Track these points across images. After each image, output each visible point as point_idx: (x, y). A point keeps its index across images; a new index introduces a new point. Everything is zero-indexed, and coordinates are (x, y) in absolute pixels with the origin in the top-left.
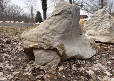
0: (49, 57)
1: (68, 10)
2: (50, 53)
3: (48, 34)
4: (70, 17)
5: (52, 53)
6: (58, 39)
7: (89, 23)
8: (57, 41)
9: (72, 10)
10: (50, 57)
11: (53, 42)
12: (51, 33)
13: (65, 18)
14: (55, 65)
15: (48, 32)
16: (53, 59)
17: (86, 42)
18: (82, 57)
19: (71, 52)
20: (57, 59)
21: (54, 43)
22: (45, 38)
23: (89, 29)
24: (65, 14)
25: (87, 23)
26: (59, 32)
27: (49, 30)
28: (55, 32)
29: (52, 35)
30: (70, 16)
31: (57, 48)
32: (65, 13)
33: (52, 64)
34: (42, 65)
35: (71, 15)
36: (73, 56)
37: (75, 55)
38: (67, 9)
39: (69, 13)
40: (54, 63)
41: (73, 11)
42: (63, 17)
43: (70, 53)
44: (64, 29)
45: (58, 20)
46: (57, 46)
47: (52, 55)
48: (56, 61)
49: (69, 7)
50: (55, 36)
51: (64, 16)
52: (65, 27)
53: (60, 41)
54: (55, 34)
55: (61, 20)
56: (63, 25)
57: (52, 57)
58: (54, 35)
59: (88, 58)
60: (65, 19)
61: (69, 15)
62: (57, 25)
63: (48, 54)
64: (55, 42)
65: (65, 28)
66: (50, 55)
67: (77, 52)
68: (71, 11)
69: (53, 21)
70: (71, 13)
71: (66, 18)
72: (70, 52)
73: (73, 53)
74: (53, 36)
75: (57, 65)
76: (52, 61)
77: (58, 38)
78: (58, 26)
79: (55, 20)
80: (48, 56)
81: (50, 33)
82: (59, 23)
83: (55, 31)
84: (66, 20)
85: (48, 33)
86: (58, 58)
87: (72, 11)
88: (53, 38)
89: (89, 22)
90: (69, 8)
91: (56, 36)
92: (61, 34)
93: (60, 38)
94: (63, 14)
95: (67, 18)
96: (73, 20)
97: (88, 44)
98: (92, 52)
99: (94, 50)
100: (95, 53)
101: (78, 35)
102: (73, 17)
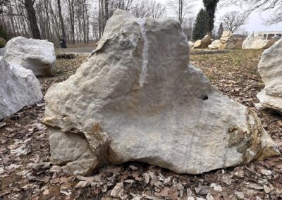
0: (71, 149)
1: (121, 39)
2: (73, 143)
3: (75, 99)
4: (129, 57)
5: (78, 143)
6: (94, 112)
7: (275, 57)
8: (93, 117)
9: (131, 38)
10: (73, 151)
11: (84, 117)
12: (81, 97)
13: (114, 60)
14: (80, 170)
15: (75, 93)
16: (79, 157)
17: (212, 122)
18: (170, 165)
19: (135, 147)
20: (86, 157)
21: (85, 119)
22: (69, 106)
23: (276, 76)
24: (115, 49)
25: (268, 56)
26: (100, 96)
27: (78, 89)
28: (90, 95)
29: (83, 101)
30: (129, 55)
31: (85, 133)
32: (114, 46)
33: (74, 166)
34: (58, 162)
35: (131, 52)
36: (138, 157)
37: (143, 156)
38: (118, 38)
39: (126, 46)
40: (79, 165)
41: (135, 40)
42: (111, 58)
43: (129, 150)
44: (111, 90)
45: (100, 64)
46: (86, 129)
47: (78, 147)
48: (83, 163)
49: (125, 31)
50: (89, 103)
51: (114, 56)
52: (113, 83)
53: (100, 116)
54: (90, 98)
55: (104, 65)
56: (109, 77)
57: (77, 152)
58: (88, 100)
59: (190, 173)
60: (115, 63)
61: (125, 53)
62: (97, 77)
63: (69, 142)
64: (87, 117)
65: (114, 85)
66: (74, 145)
67: (154, 148)
68: (129, 42)
69: (90, 68)
70: (131, 47)
71: (118, 59)
72: (128, 146)
73: (142, 150)
74: (84, 104)
75: (86, 171)
76: (76, 159)
77: (94, 109)
78: (98, 81)
79: (94, 63)
80: (70, 147)
81: (80, 95)
82: (100, 73)
83: (90, 92)
84: (118, 65)
85: (76, 96)
86: (89, 156)
87: (131, 40)
88: (85, 108)
89: (277, 52)
90: (123, 34)
91: (92, 105)
92: (104, 99)
93: (100, 111)
94: (111, 51)
95: (121, 61)
96: (145, 62)
97: (216, 129)
98: (220, 155)
99: (236, 151)
100: (233, 160)
101: (190, 98)
102: (144, 55)
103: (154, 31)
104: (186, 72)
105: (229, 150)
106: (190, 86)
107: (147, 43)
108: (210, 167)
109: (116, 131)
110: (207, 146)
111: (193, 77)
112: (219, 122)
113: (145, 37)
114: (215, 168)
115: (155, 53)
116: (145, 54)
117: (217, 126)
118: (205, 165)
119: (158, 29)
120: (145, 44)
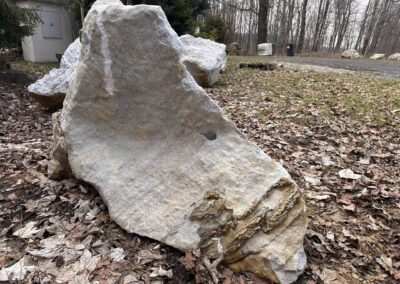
4: (88, 53)
17: (194, 174)
30: (87, 51)
35: (89, 47)
41: (89, 32)
43: (81, 167)
59: (118, 223)
72: (83, 163)
73: (92, 173)
96: (108, 62)
97: (193, 186)
98: (170, 223)
99: (195, 230)
100: (183, 240)
101: (190, 130)
102: (103, 52)
103: (113, 21)
104: (178, 87)
105: (188, 222)
106: (188, 111)
107: (105, 37)
108: (146, 231)
109: (80, 142)
110: (166, 203)
111: (190, 98)
112: (202, 178)
113: (102, 30)
114: (151, 236)
115: (120, 51)
116: (105, 51)
117: (196, 182)
118: (141, 225)
119: (120, 19)
120: (103, 38)
